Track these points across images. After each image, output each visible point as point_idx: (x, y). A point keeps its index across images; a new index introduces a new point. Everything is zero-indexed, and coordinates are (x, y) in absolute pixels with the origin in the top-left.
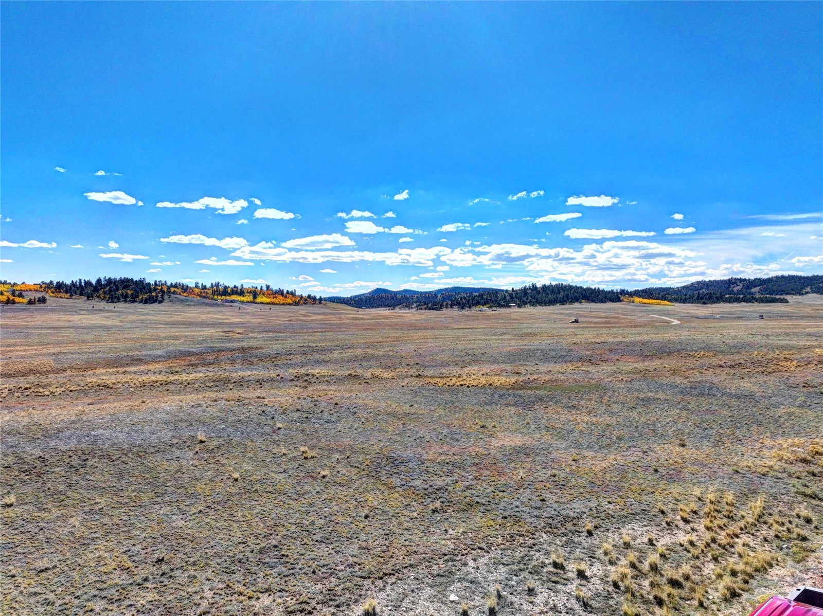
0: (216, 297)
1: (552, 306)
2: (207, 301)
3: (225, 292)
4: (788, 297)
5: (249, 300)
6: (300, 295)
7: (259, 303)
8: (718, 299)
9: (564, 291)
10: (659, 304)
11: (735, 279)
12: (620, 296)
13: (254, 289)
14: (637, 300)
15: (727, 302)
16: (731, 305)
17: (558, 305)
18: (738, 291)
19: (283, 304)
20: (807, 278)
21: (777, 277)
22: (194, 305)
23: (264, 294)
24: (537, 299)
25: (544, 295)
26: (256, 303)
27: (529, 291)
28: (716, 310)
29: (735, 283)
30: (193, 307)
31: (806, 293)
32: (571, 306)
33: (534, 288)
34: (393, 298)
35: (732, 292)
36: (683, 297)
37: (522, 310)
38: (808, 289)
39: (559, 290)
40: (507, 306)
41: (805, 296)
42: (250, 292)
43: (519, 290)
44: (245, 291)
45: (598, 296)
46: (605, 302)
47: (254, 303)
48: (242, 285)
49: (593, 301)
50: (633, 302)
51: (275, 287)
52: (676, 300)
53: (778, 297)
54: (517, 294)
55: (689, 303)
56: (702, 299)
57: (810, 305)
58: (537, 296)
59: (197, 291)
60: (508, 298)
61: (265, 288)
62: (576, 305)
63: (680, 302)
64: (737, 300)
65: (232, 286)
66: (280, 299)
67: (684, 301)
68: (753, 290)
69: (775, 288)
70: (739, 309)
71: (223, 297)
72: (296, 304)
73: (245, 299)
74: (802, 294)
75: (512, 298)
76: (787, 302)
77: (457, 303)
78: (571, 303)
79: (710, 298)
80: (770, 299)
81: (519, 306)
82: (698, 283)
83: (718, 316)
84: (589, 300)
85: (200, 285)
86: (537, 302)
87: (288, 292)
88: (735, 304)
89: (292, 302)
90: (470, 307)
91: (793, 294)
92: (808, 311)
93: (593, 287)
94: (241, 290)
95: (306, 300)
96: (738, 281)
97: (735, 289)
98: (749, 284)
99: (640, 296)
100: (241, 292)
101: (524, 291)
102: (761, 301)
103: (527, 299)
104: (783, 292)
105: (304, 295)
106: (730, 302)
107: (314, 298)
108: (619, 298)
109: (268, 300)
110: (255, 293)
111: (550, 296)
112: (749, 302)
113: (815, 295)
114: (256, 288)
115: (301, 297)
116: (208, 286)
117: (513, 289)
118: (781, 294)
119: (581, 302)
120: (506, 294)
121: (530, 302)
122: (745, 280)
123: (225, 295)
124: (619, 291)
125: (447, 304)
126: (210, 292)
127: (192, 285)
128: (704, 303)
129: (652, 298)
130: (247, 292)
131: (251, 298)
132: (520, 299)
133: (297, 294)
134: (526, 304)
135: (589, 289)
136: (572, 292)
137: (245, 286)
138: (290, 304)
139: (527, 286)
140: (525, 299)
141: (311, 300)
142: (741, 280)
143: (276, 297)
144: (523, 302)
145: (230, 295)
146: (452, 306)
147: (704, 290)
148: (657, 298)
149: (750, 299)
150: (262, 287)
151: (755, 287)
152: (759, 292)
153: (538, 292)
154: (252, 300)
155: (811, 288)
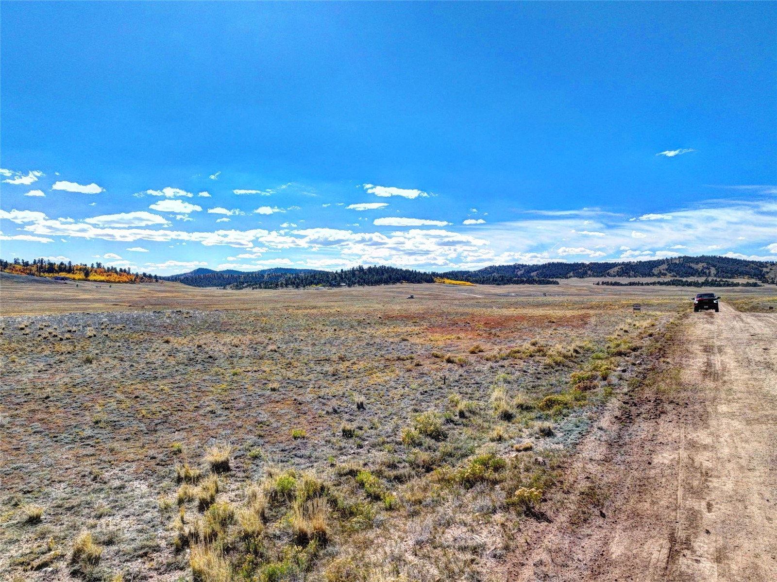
0: (42, 274)
1: (378, 286)
2: (35, 277)
3: (51, 268)
4: (558, 280)
5: (81, 277)
6: (135, 273)
7: (92, 281)
8: (508, 281)
9: (387, 272)
10: (464, 285)
11: (519, 265)
12: (433, 277)
13: (84, 267)
14: (447, 281)
15: (515, 283)
16: (518, 286)
17: (383, 285)
18: (521, 274)
19: (119, 282)
20: (570, 265)
21: (549, 264)
22: (23, 282)
23: (96, 272)
24: (364, 280)
25: (370, 276)
26: (89, 280)
27: (357, 273)
28: (511, 290)
29: (518, 268)
30: (23, 284)
31: (571, 277)
32: (394, 286)
33: (361, 269)
34: (220, 278)
35: (516, 276)
36: (482, 279)
37: (352, 289)
38: (571, 274)
39: (382, 272)
40: (338, 285)
41: (569, 280)
42: (80, 270)
43: (348, 271)
44: (75, 268)
45: (415, 277)
46: (421, 283)
47: (86, 280)
48: (70, 263)
49: (412, 282)
50: (444, 282)
51: (106, 265)
52: (476, 282)
53: (551, 280)
54: (346, 274)
55: (487, 284)
56: (496, 280)
57: (575, 286)
58: (364, 277)
59: (18, 267)
60: (338, 278)
61: (95, 266)
62: (398, 285)
63: (480, 284)
64: (522, 282)
65: (58, 263)
66: (114, 277)
67: (483, 283)
68: (532, 274)
69: (548, 273)
70: (525, 289)
71: (51, 274)
72: (132, 282)
73: (77, 276)
74: (567, 278)
75: (342, 278)
76: (558, 283)
77: (291, 283)
78: (394, 283)
79: (502, 280)
80: (546, 282)
81: (349, 286)
82: (491, 267)
83: (513, 294)
84: (408, 281)
85: (21, 261)
86: (364, 282)
87: (121, 270)
88: (521, 286)
89: (127, 280)
90: (304, 286)
91: (561, 278)
92: (574, 290)
93: (411, 270)
94: (70, 267)
95: (142, 278)
96: (521, 267)
97: (519, 273)
98: (530, 269)
99: (448, 278)
100: (70, 269)
101: (353, 272)
102: (540, 282)
103: (356, 279)
104: (554, 276)
105: (139, 273)
106: (517, 284)
107: (150, 276)
108: (433, 279)
109: (102, 278)
110: (86, 272)
111: (375, 277)
112: (532, 284)
113: (576, 278)
114: (86, 265)
115: (137, 275)
116: (31, 262)
117: (342, 270)
118: (552, 278)
119: (402, 283)
120: (337, 275)
121: (359, 282)
122: (526, 265)
123: (53, 272)
124: (430, 273)
125: (282, 284)
126: (34, 269)
127: (11, 261)
128: (498, 284)
129: (457, 280)
130: (77, 270)
131: (82, 276)
132: (349, 279)
133: (131, 272)
134: (355, 284)
135: (407, 271)
136: (394, 274)
137: (73, 264)
138: (126, 282)
139: (355, 268)
140: (354, 279)
141: (146, 278)
142: (523, 266)
143: (111, 275)
144: (352, 282)
145: (57, 272)
146: (286, 285)
147: (495, 274)
148: (462, 280)
149: (531, 282)
150: (93, 264)
151: (534, 271)
152: (536, 276)
153: (365, 273)
154: (84, 277)
155: (573, 273)
